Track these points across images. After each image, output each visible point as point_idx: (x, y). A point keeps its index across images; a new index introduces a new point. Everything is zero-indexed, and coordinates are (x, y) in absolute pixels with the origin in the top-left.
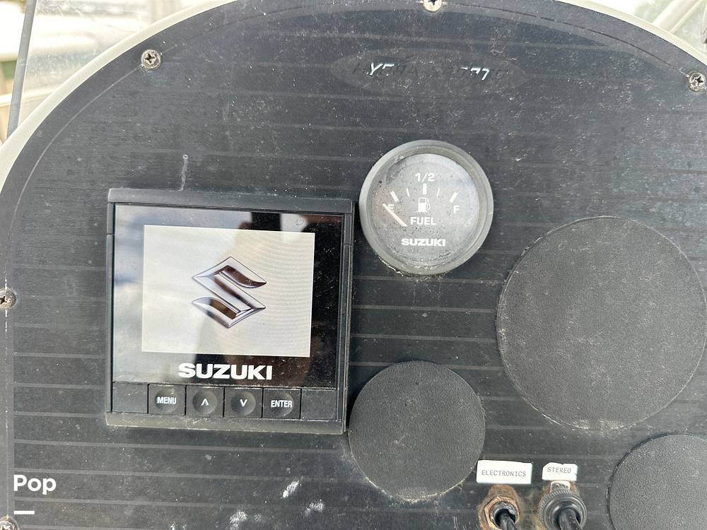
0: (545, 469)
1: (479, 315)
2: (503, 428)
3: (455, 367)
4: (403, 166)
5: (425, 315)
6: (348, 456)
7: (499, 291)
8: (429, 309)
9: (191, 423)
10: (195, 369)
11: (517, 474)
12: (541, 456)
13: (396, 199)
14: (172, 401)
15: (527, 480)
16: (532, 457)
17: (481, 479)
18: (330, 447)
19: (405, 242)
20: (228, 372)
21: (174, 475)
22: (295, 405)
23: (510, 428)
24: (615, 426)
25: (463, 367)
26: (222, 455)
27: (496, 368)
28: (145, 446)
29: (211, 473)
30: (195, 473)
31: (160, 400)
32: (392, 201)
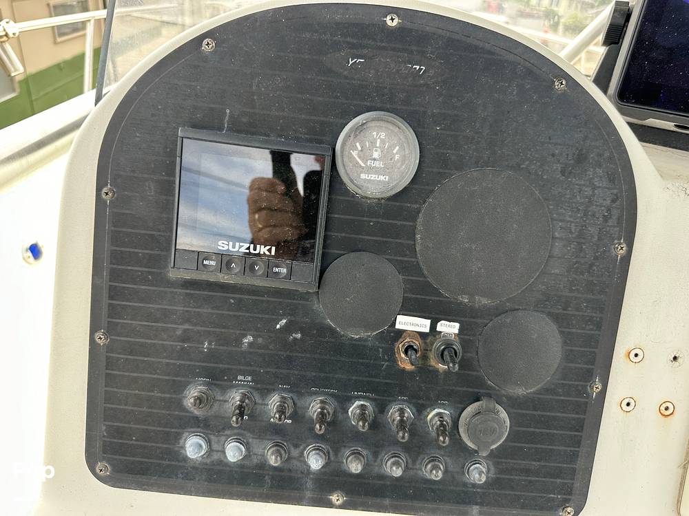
0: (439, 324)
1: (405, 226)
2: (414, 296)
3: (388, 257)
4: (365, 127)
5: (372, 224)
6: (318, 306)
7: (419, 212)
8: (374, 220)
9: (223, 278)
10: (228, 245)
11: (421, 326)
12: (437, 316)
13: (360, 148)
14: (213, 263)
15: (427, 330)
16: (431, 316)
17: (398, 326)
18: (307, 300)
19: (363, 176)
20: (249, 248)
21: (210, 311)
22: (288, 271)
23: (419, 296)
24: (485, 301)
25: (392, 257)
26: (241, 300)
27: (413, 260)
28: (192, 292)
29: (232, 311)
30: (223, 310)
31: (205, 262)
32: (357, 149)
